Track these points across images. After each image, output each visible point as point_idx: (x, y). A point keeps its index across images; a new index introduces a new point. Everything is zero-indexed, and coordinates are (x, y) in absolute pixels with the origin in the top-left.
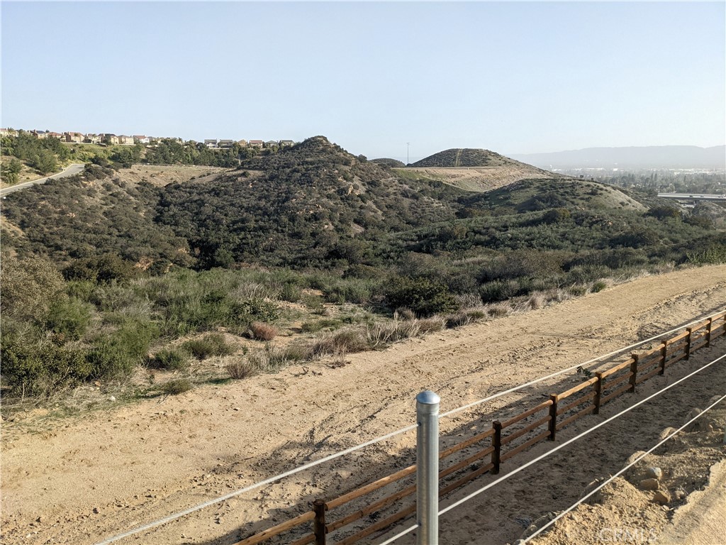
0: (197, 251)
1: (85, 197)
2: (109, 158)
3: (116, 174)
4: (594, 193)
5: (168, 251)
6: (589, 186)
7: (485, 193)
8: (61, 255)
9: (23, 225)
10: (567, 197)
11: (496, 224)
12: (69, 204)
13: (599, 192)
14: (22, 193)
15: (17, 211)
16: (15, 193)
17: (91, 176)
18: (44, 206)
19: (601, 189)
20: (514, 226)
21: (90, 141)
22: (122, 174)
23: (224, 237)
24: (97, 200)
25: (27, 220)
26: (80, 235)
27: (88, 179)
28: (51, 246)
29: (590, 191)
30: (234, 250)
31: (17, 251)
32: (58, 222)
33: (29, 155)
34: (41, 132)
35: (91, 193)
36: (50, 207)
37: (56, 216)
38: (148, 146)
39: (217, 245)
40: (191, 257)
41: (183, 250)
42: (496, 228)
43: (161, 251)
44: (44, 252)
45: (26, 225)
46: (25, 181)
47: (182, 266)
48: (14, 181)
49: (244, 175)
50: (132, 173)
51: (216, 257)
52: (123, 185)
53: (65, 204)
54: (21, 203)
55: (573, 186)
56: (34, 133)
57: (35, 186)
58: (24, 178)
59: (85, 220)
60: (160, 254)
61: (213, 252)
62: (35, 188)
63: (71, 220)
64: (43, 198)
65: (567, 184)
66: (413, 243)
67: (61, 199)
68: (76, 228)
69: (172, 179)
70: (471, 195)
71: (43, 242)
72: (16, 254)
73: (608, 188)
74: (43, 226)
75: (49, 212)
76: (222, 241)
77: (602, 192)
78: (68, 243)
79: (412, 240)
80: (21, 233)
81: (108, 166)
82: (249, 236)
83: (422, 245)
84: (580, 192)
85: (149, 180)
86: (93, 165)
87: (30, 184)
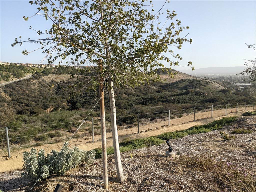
0: (70, 104)
1: (32, 86)
2: (41, 72)
3: (43, 78)
4: (207, 84)
5: (59, 104)
6: (205, 81)
7: (170, 84)
8: (23, 105)
9: (10, 95)
10: (198, 85)
11: (169, 95)
12: (27, 88)
13: (209, 83)
14: (10, 85)
15: (8, 91)
16: (8, 85)
17: (34, 79)
18: (18, 89)
19: (210, 82)
20: (175, 95)
21: (35, 66)
22: (45, 78)
23: (79, 99)
24: (36, 87)
25: (12, 94)
26: (30, 99)
27: (33, 80)
28: (20, 102)
29: (206, 83)
30: (82, 104)
31: (8, 104)
32: (22, 94)
33: (13, 71)
34: (18, 63)
35: (34, 84)
36: (20, 89)
37: (22, 92)
38: (55, 68)
39: (77, 102)
40: (67, 106)
41: (65, 104)
42: (169, 96)
43: (57, 104)
44: (17, 104)
45: (11, 95)
46: (11, 80)
47: (64, 109)
48: (8, 80)
49: (87, 78)
50: (49, 77)
51: (76, 106)
52: (45, 82)
53: (25, 88)
54: (10, 88)
55: (200, 81)
56: (16, 64)
57: (15, 82)
58: (11, 79)
59: (32, 94)
60: (57, 105)
61: (75, 104)
62: (15, 83)
63: (27, 94)
64: (18, 86)
65: (198, 80)
66: (141, 101)
67: (24, 87)
68: (28, 96)
69: (62, 79)
70: (165, 84)
71: (17, 101)
72: (7, 105)
73: (212, 82)
74: (17, 95)
75: (19, 91)
76: (78, 100)
77: (210, 83)
78: (26, 101)
79: (141, 100)
80: (9, 98)
81: (40, 75)
82: (88, 99)
83: (144, 102)
84: (202, 83)
85: (54, 80)
86: (35, 75)
87: (13, 81)
